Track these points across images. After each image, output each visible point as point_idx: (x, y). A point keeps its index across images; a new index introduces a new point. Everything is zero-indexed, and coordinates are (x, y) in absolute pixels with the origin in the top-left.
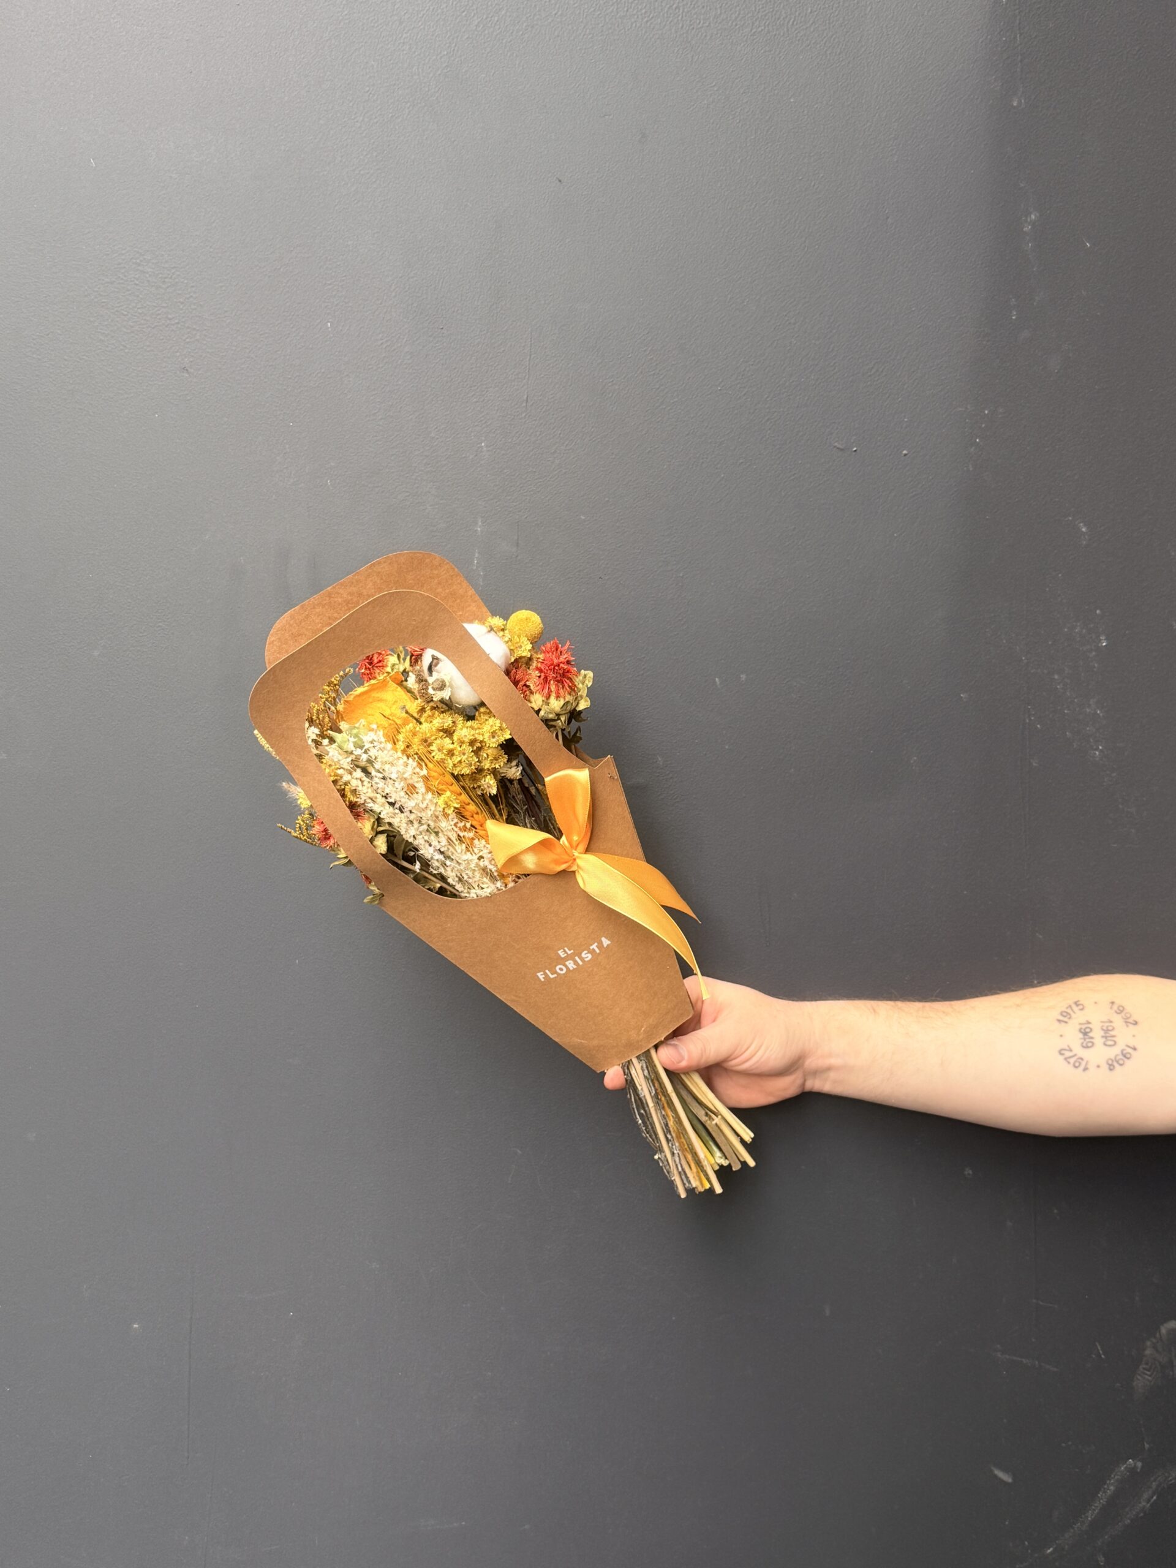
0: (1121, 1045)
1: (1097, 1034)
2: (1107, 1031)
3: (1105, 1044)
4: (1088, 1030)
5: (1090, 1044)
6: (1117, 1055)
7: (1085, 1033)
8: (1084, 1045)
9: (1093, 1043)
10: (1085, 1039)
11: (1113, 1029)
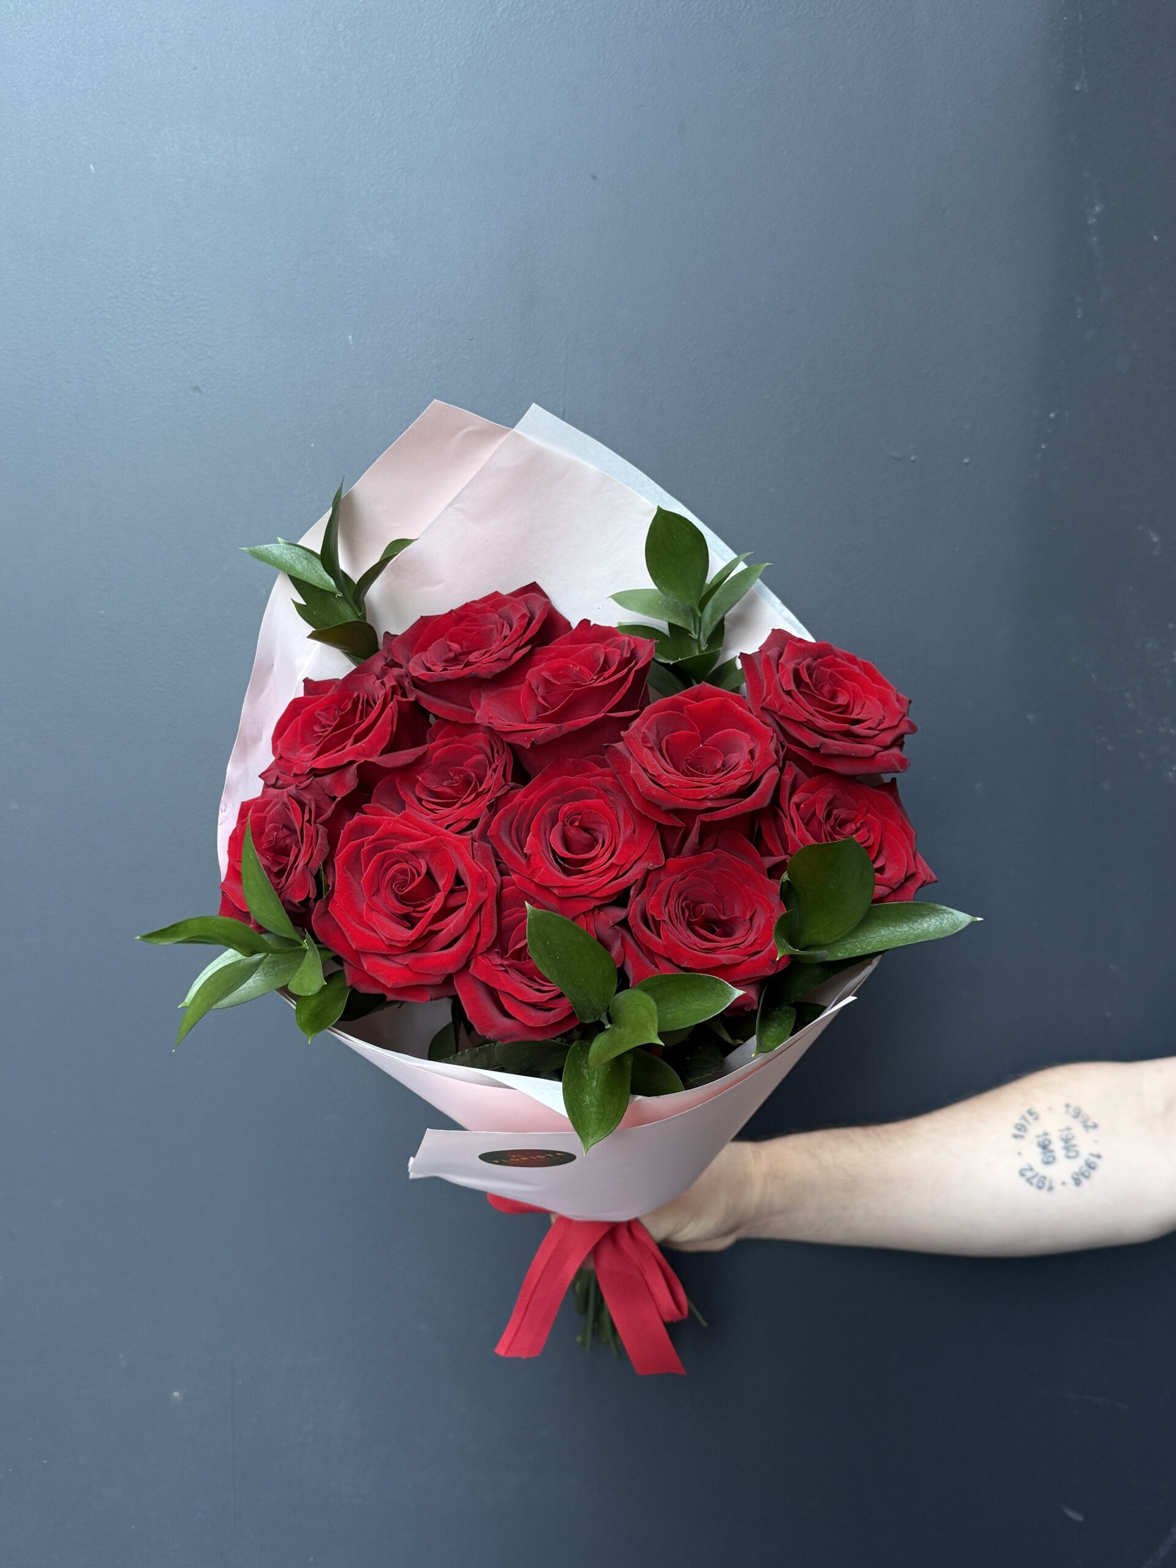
0: (1084, 1155)
1: (1057, 1146)
2: (1066, 1140)
3: (1068, 1157)
4: (1047, 1143)
5: (1051, 1159)
6: (1081, 1168)
7: (1044, 1147)
8: (1045, 1160)
9: (1054, 1158)
10: (1045, 1154)
11: (1073, 1137)
